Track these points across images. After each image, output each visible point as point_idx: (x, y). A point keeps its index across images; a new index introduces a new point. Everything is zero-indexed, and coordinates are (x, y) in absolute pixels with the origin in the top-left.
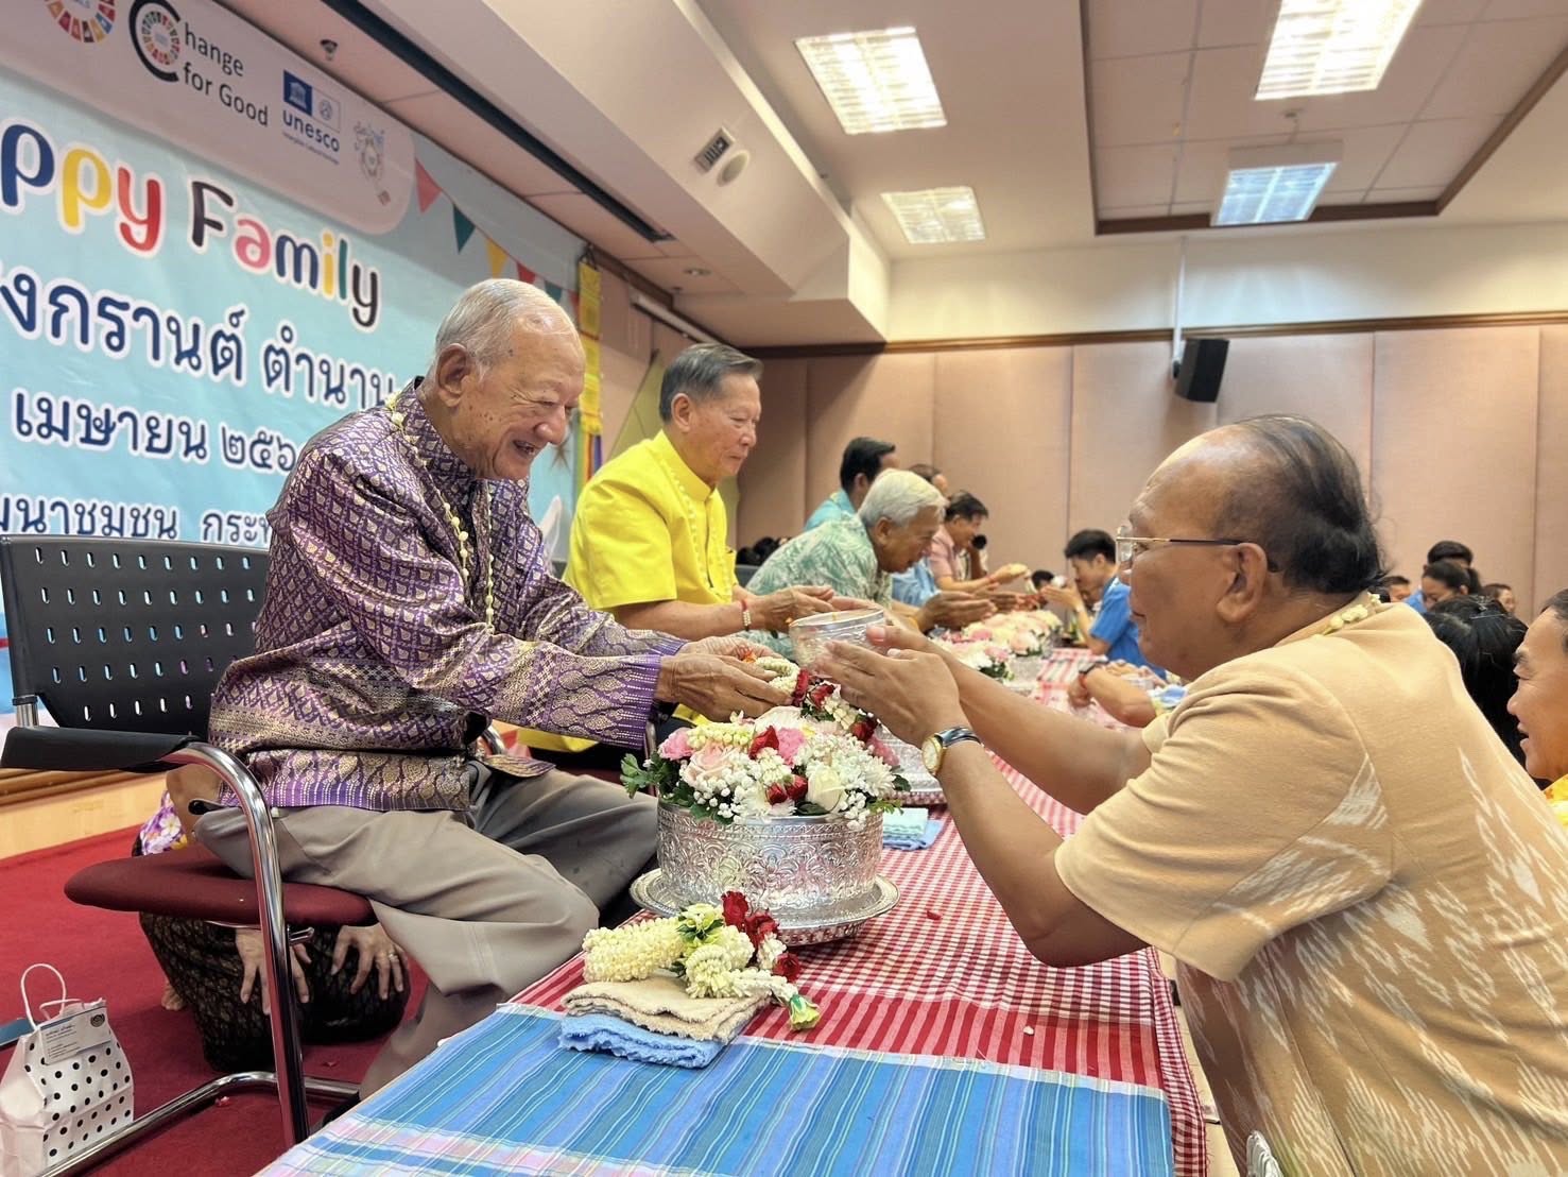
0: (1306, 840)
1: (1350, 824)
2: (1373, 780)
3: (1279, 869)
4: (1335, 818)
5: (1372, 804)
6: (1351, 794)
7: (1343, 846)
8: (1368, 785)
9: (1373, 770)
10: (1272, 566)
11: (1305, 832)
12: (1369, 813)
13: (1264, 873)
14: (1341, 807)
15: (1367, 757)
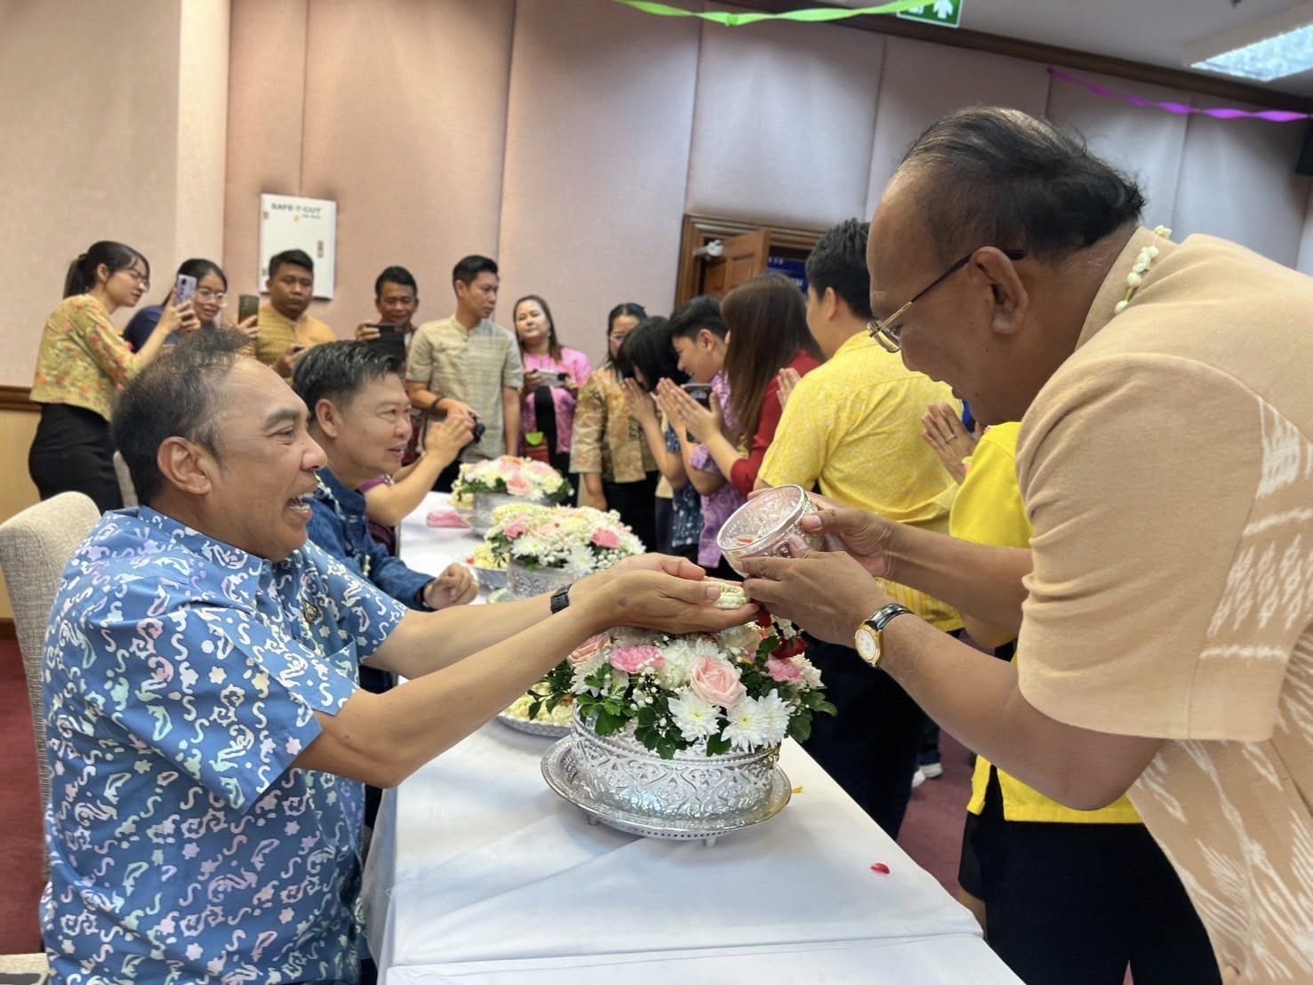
0: (1251, 529)
1: (1285, 483)
2: (1282, 422)
3: (1243, 579)
4: (1266, 487)
5: (1297, 448)
6: (1267, 450)
7: (1294, 514)
8: (1279, 431)
9: (1275, 412)
10: (1015, 256)
11: (1247, 521)
12: (1298, 460)
13: (1230, 593)
14: (1265, 470)
15: (1260, 400)
